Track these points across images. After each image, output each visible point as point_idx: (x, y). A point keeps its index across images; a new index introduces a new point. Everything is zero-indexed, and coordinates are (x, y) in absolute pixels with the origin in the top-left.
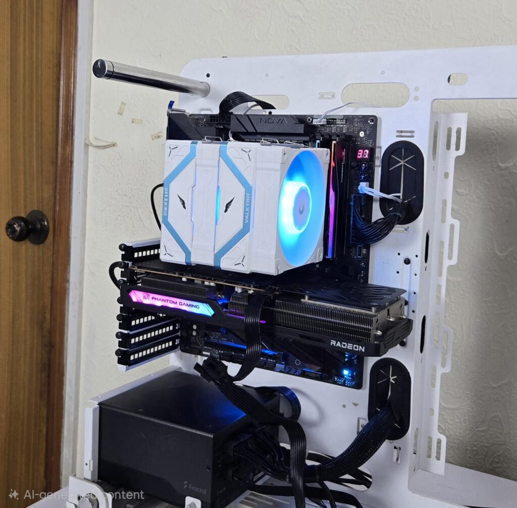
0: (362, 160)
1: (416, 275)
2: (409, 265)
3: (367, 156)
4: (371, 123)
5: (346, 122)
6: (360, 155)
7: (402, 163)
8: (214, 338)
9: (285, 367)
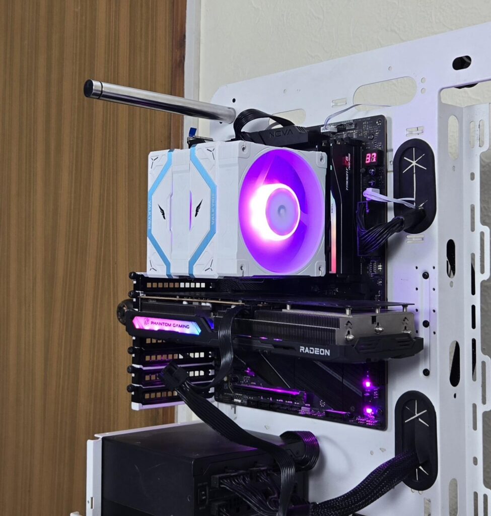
0: (371, 165)
1: (434, 289)
2: (428, 279)
3: (374, 160)
4: (379, 124)
5: (356, 126)
6: (368, 160)
7: (414, 163)
8: (244, 383)
9: (311, 410)
